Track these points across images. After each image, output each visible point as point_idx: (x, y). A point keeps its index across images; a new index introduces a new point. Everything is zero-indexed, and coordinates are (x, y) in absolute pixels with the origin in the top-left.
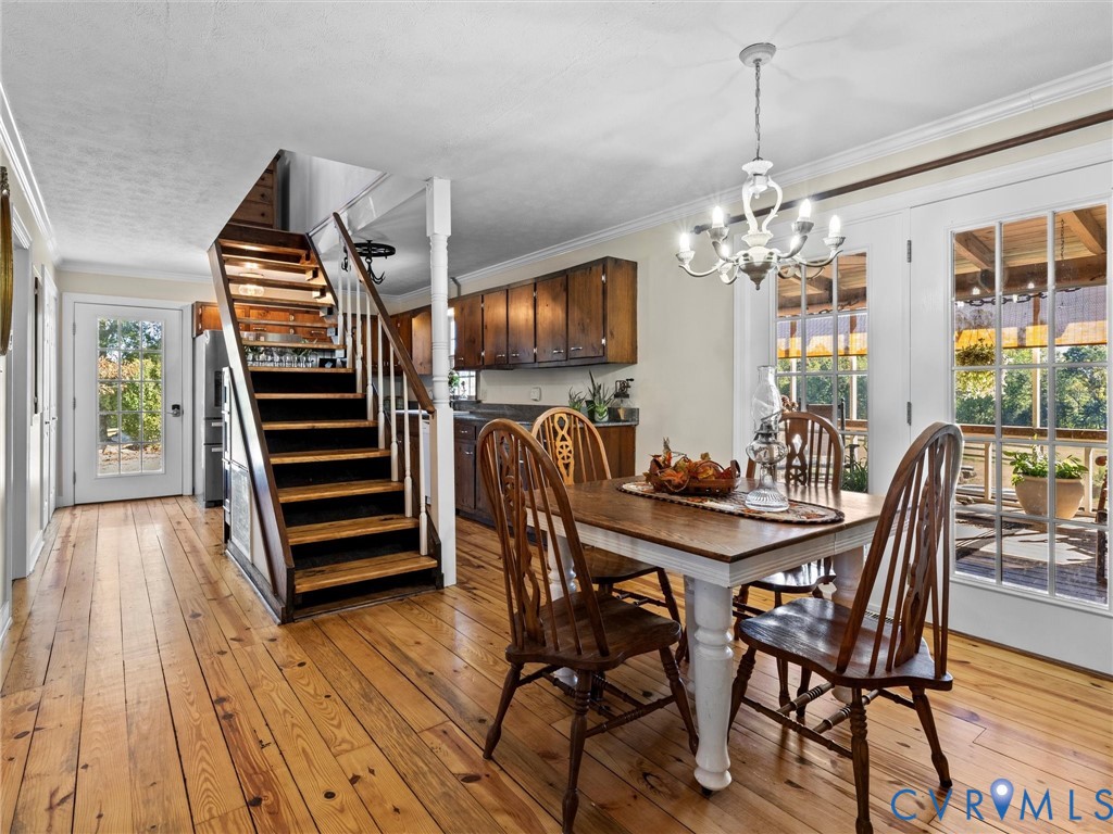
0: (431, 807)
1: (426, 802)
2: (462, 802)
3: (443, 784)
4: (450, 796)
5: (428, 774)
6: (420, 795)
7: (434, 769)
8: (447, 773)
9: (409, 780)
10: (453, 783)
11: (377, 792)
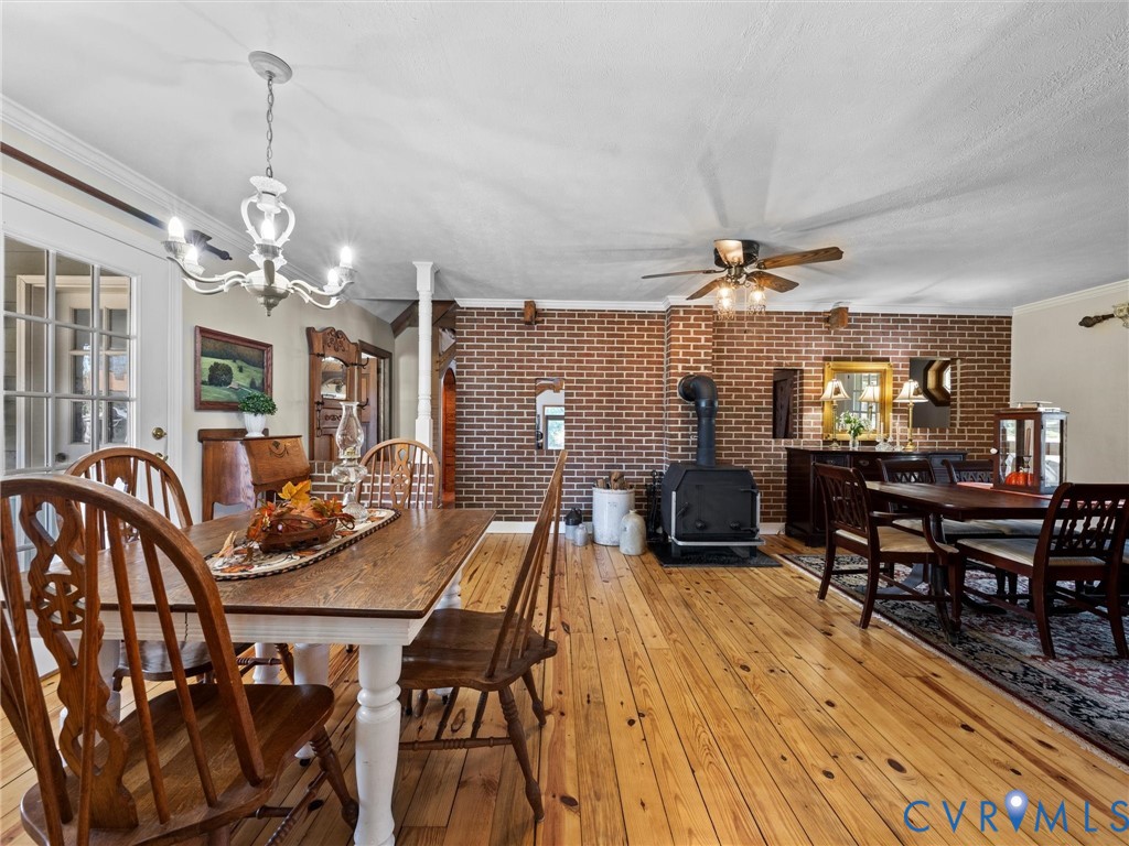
0: (615, 791)
1: (616, 798)
2: (590, 781)
3: (594, 811)
4: (595, 793)
5: (601, 830)
6: (618, 809)
7: (594, 835)
8: (585, 823)
9: (622, 834)
10: (586, 807)
11: (656, 836)
